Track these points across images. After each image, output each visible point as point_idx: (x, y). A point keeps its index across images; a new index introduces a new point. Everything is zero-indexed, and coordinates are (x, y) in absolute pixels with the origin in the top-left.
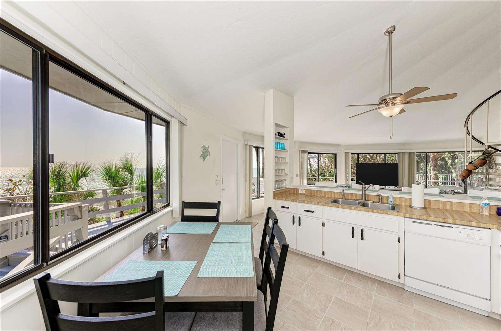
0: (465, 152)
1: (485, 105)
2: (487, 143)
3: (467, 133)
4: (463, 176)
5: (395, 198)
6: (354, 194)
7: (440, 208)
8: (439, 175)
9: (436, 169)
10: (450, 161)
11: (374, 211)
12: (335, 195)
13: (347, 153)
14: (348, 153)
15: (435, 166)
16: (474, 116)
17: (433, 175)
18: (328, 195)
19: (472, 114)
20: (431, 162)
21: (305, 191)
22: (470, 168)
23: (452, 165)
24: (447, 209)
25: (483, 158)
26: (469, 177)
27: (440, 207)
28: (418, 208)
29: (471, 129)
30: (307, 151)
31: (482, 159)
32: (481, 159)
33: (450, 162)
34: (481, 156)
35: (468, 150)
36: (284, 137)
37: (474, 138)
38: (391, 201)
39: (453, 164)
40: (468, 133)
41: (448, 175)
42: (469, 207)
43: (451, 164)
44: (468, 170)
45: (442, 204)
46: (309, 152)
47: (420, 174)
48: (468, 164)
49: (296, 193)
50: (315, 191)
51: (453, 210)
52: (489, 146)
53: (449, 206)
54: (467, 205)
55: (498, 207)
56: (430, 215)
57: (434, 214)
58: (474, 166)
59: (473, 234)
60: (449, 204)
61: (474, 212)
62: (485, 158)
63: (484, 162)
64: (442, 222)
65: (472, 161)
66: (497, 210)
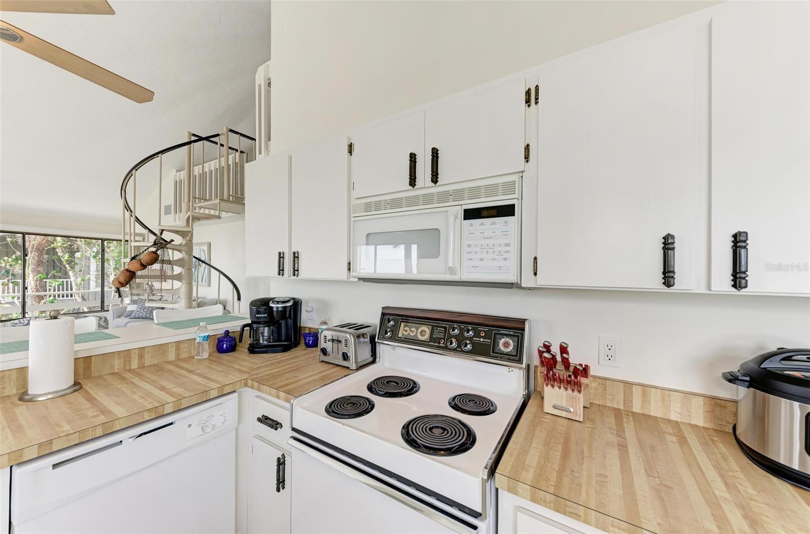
0: (121, 241)
1: (156, 160)
2: (160, 225)
4: (120, 283)
8: (46, 281)
9: (39, 269)
10: (66, 256)
15: (40, 263)
16: (139, 173)
19: (136, 170)
22: (134, 266)
24: (133, 368)
25: (154, 250)
26: (130, 284)
31: (153, 252)
32: (151, 252)
34: (151, 246)
35: (126, 239)
37: (137, 220)
39: (72, 260)
40: (127, 207)
42: (176, 351)
43: (68, 261)
44: (130, 271)
45: (120, 358)
48: (128, 260)
51: (144, 367)
52: (163, 230)
53: (137, 360)
54: (171, 347)
55: (218, 336)
56: (109, 410)
57: (118, 404)
58: (139, 263)
59: (213, 416)
60: (137, 355)
61: (183, 357)
62: (157, 250)
63: (155, 258)
64: (152, 419)
65: (137, 256)
66: (218, 344)
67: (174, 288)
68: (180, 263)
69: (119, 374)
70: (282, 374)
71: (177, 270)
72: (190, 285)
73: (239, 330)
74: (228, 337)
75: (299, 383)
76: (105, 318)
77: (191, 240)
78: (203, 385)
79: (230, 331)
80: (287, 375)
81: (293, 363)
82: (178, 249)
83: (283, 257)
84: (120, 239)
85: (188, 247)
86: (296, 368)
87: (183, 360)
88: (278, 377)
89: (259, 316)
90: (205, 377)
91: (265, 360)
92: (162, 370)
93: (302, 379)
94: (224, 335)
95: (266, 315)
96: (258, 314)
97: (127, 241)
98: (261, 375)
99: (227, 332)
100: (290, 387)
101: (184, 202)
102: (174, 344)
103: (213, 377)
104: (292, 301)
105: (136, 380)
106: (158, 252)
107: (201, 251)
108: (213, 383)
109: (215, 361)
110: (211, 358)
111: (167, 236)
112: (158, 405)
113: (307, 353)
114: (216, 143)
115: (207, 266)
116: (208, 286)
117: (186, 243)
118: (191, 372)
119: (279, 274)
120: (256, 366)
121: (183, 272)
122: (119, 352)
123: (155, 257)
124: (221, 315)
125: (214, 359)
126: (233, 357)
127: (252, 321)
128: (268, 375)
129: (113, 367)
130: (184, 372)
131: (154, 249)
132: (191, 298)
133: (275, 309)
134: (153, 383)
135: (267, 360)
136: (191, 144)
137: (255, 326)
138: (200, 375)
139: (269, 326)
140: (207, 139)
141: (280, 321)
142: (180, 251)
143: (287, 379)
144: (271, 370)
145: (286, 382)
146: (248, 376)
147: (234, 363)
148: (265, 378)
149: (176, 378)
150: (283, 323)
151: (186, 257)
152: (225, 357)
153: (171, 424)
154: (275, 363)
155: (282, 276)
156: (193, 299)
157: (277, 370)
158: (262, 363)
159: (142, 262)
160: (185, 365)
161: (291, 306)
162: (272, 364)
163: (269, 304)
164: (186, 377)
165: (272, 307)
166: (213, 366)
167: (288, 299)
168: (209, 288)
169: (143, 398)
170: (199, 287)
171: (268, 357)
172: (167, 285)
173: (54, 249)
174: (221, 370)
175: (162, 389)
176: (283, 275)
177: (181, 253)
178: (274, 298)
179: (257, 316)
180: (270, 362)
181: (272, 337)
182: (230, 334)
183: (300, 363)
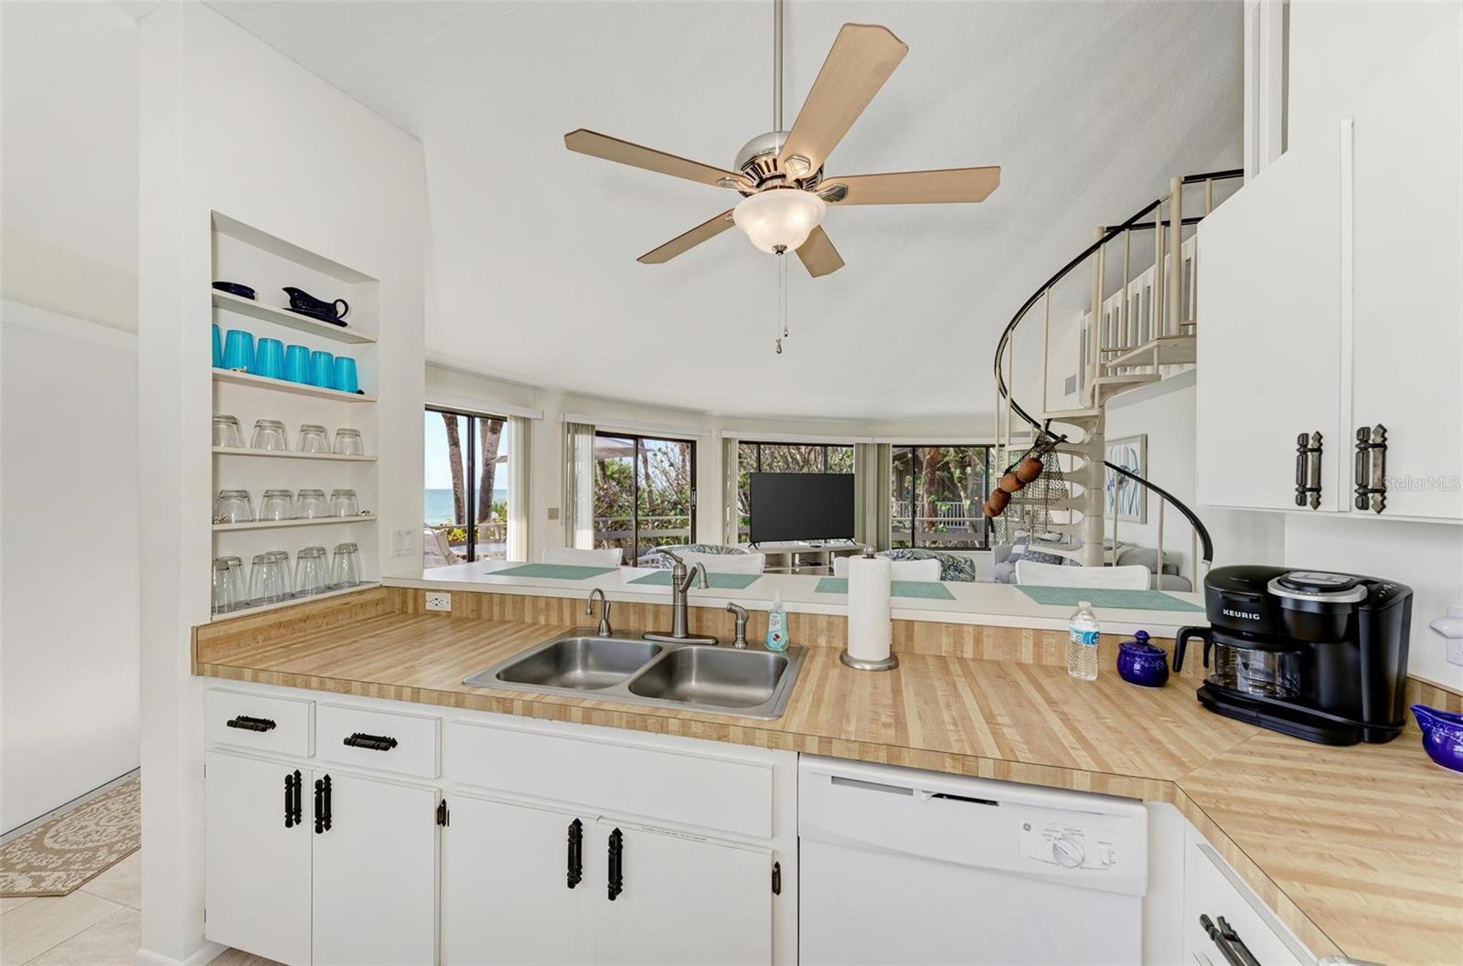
1: (1042, 300)
2: (1045, 412)
3: (1000, 390)
4: (991, 509)
5: (794, 619)
6: (647, 607)
7: (944, 655)
8: (939, 504)
9: (932, 489)
10: (958, 471)
11: (671, 728)
12: (573, 614)
13: (726, 441)
14: (731, 439)
15: (931, 482)
16: (1014, 335)
17: (926, 505)
18: (548, 617)
20: (924, 475)
21: (453, 602)
22: (1009, 484)
23: (960, 480)
24: (965, 656)
25: (1035, 457)
26: (1004, 512)
27: (944, 648)
28: (868, 667)
29: (1008, 379)
30: (593, 426)
31: (1033, 459)
32: (1030, 459)
33: (957, 473)
34: (1031, 450)
35: (1000, 443)
36: (344, 324)
37: (1014, 405)
38: (777, 636)
39: (963, 478)
40: (1003, 390)
41: (954, 503)
42: (1034, 646)
43: (959, 478)
44: (1004, 492)
45: (948, 634)
46: (597, 429)
47: (903, 503)
48: (1003, 473)
49: (410, 610)
50: (496, 600)
51: (982, 660)
52: (1049, 420)
53: (972, 645)
54: (1026, 638)
55: (1123, 640)
56: (906, 724)
57: (920, 718)
58: (1014, 479)
59: (1078, 833)
60: (972, 636)
61: (1049, 664)
62: (1040, 456)
63: (1036, 471)
64: (954, 774)
65: (1012, 467)
66: (1119, 658)
67: (1073, 522)
68: (1079, 477)
69: (945, 663)
70: (1298, 823)
71: (1077, 490)
72: (1099, 517)
73: (1175, 637)
74: (1146, 648)
75: (1378, 904)
76: (971, 561)
77: (1101, 434)
78: (1063, 746)
79: (1151, 635)
80: (1324, 841)
81: (1356, 800)
82: (1075, 451)
83: (1319, 450)
84: (993, 443)
85: (1095, 447)
86: (1368, 827)
87: (1047, 670)
88: (1281, 825)
89: (1231, 613)
90: (1074, 730)
91: (1245, 746)
92: (1005, 678)
93: (1393, 892)
94: (1135, 640)
95: (1256, 617)
96: (1229, 608)
97: (1003, 446)
98: (1221, 791)
99: (1143, 637)
100: (1331, 897)
101: (1089, 363)
102: (1031, 634)
103: (1090, 736)
104: (1362, 589)
105: (961, 684)
106: (1043, 460)
107: (1128, 454)
108: (1085, 754)
109: (1108, 697)
110: (1103, 686)
111: (1057, 429)
112: (969, 753)
113: (1434, 786)
114: (1152, 225)
115: (1139, 484)
116: (1142, 523)
117: (1092, 439)
118: (1051, 702)
119: (1302, 501)
120: (1211, 755)
121: (1086, 494)
122: (948, 625)
123: (1036, 467)
124: (1144, 589)
125: (1108, 691)
126: (1155, 701)
127: (1212, 624)
128: (1244, 801)
129: (939, 646)
130: (1037, 698)
131: (1034, 455)
132: (1101, 544)
133: (1288, 606)
134: (981, 698)
135: (1252, 748)
136: (1099, 247)
137: (1219, 637)
138: (1065, 718)
139: (1269, 650)
140: (1129, 225)
141: (1312, 645)
142: (1080, 455)
143: (1321, 857)
144: (1260, 788)
145: (1309, 865)
146: (1181, 775)
147: (1152, 720)
148: (1234, 808)
149: (1021, 706)
150: (1324, 653)
151: (1092, 466)
152: (1136, 693)
153: (994, 803)
154: (1285, 770)
155: (1315, 508)
156: (1106, 544)
157: (1281, 799)
158: (1230, 751)
159: (1018, 476)
160: (1046, 683)
161: (1354, 606)
162: (1271, 770)
163: (1266, 587)
164: (1038, 712)
165: (1278, 599)
166: (1098, 707)
167: (1345, 580)
168: (1145, 525)
169: (955, 724)
170: (1118, 523)
171: (1261, 738)
172: (1057, 516)
173: (947, 463)
174: (1114, 725)
175: (990, 719)
176: (1317, 504)
177: (1082, 458)
178: (1288, 571)
179: (1226, 612)
180: (1263, 761)
181: (1279, 680)
182: (1150, 642)
183: (1391, 812)
